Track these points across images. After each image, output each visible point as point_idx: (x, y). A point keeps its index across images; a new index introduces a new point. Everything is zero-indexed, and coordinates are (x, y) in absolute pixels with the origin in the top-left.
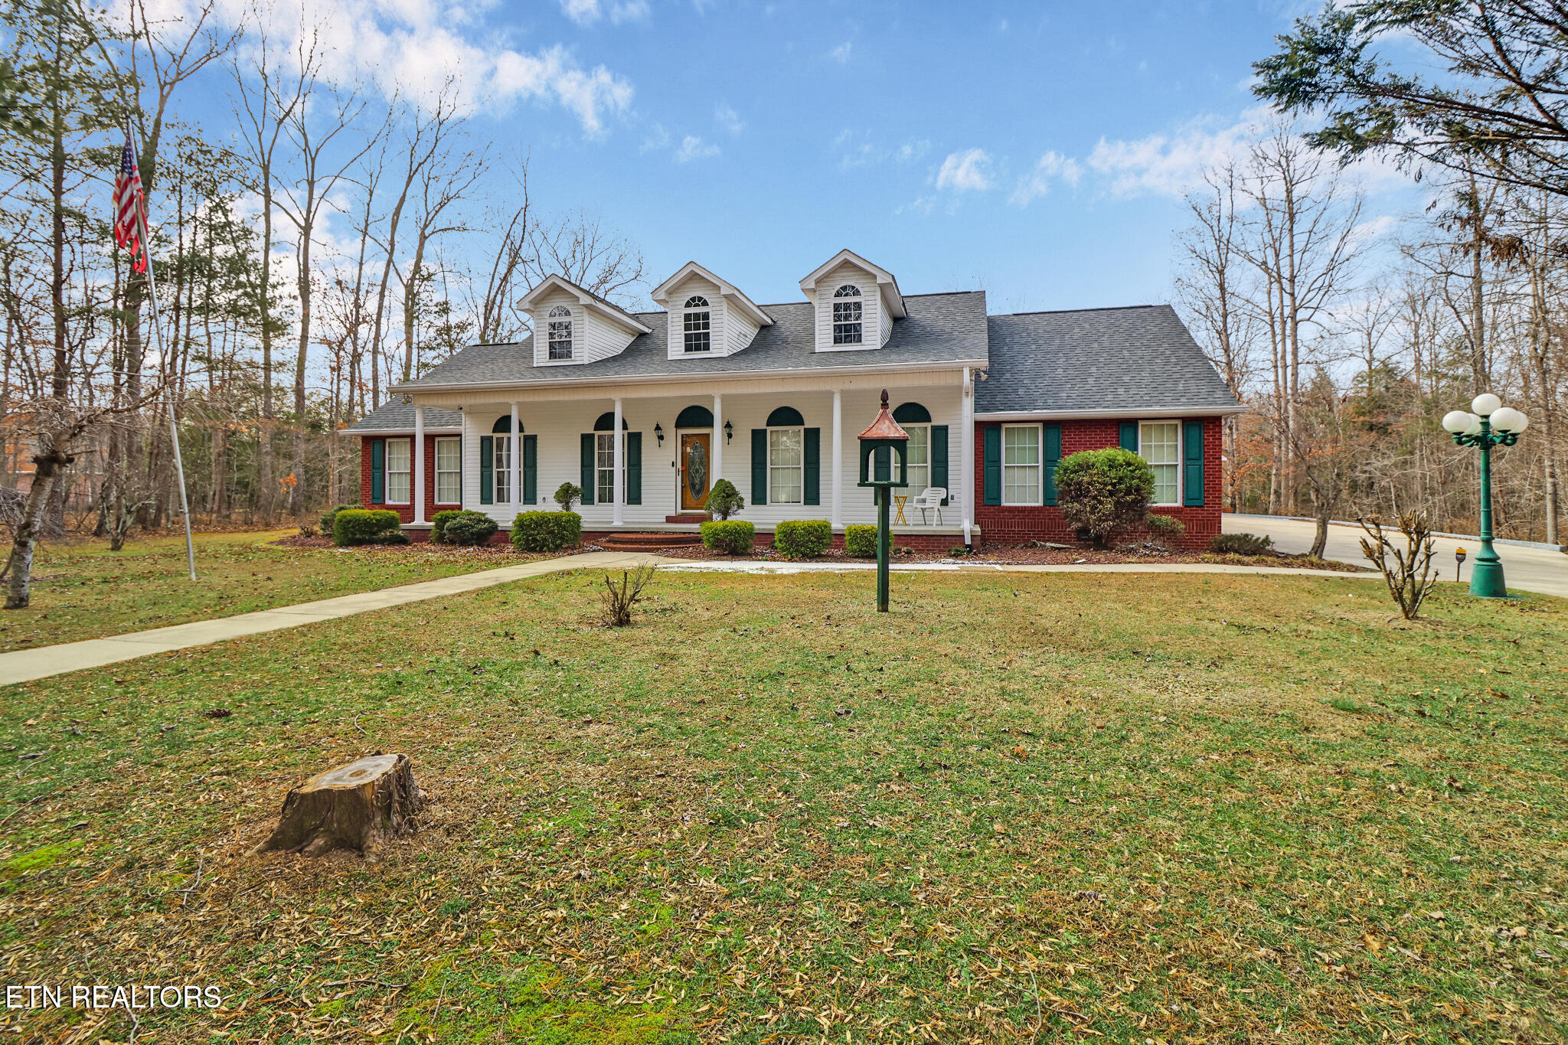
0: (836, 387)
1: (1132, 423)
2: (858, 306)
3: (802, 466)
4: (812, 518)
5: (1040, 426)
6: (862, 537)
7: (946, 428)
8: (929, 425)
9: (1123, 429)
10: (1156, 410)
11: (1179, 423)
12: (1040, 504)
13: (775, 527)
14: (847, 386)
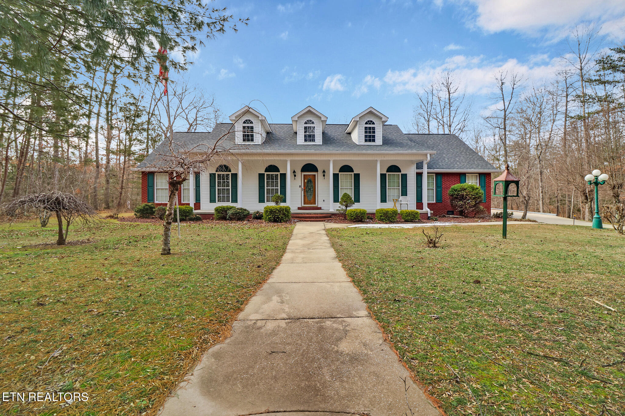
0: (379, 159)
1: (464, 174)
2: (374, 128)
3: (353, 188)
4: (387, 208)
5: (434, 175)
6: (412, 214)
7: (406, 175)
8: (400, 174)
9: (461, 176)
10: (472, 170)
11: (478, 175)
12: (435, 202)
13: (375, 211)
14: (383, 159)
